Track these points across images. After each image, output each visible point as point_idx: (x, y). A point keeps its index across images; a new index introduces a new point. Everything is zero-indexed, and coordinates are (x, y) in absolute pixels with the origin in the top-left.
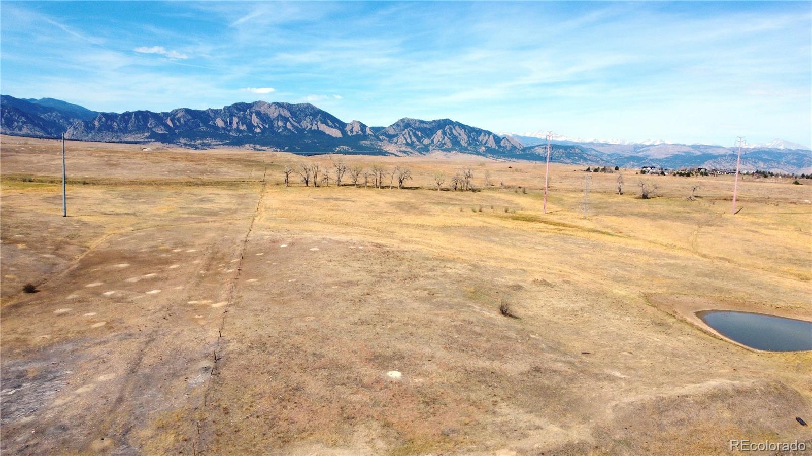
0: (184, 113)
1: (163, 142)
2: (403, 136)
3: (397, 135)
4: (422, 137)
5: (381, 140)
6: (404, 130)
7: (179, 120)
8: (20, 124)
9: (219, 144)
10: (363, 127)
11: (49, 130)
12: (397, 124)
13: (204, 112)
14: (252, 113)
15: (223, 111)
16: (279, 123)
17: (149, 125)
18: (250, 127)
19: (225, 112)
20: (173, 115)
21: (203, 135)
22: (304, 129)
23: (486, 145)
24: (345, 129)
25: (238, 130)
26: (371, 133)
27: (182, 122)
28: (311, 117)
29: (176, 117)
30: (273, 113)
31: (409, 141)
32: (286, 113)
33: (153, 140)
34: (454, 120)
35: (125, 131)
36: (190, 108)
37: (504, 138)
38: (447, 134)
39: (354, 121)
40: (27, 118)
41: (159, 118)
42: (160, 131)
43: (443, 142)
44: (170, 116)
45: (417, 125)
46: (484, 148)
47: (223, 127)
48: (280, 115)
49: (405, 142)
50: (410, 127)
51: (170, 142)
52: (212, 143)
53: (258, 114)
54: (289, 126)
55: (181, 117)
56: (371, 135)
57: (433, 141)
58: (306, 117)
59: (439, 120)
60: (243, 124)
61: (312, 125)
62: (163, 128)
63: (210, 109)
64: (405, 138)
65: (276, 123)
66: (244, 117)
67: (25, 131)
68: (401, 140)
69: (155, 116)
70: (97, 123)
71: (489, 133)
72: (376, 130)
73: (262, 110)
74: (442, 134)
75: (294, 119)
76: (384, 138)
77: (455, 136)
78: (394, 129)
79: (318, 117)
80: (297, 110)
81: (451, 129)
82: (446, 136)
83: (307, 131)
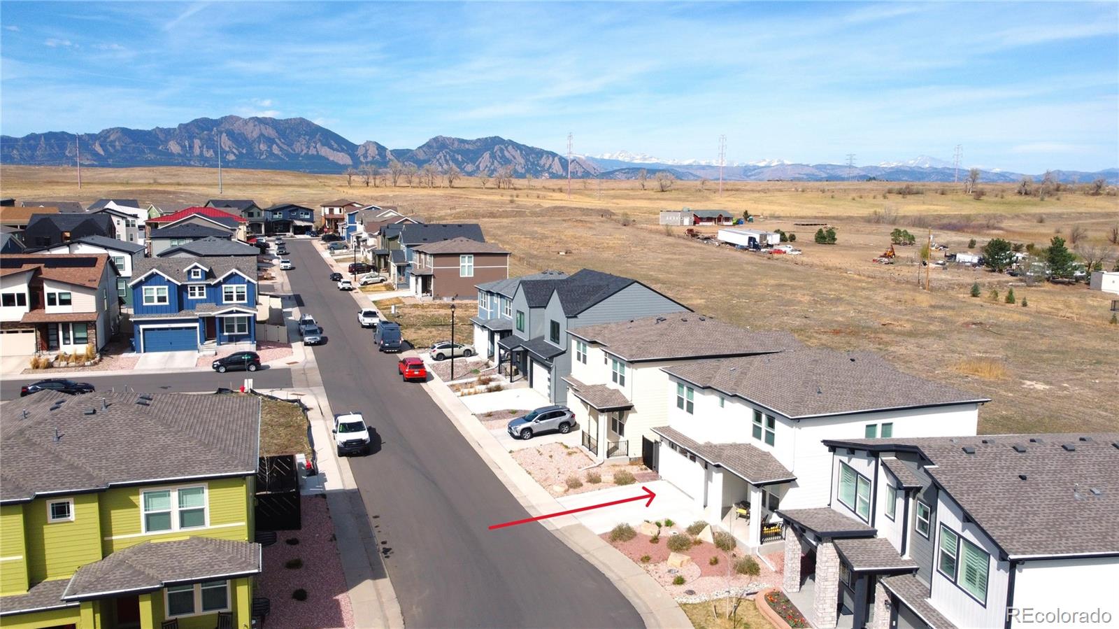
0: (119, 134)
2: (438, 160)
3: (429, 160)
6: (438, 153)
7: (112, 144)
10: (381, 149)
12: (428, 145)
13: (149, 132)
14: (221, 133)
15: (178, 131)
16: (261, 146)
17: (67, 153)
19: (181, 132)
20: (102, 138)
22: (298, 155)
23: (550, 170)
24: (356, 153)
25: (202, 157)
26: (393, 158)
27: (118, 147)
28: (307, 138)
30: (252, 133)
31: (445, 167)
34: (506, 138)
35: (31, 161)
36: (129, 127)
37: (572, 161)
38: (498, 157)
39: (369, 143)
41: (82, 142)
42: (86, 160)
43: (492, 168)
44: (99, 139)
45: (456, 146)
46: (547, 174)
47: (179, 154)
48: (262, 135)
49: (440, 168)
50: (446, 148)
53: (231, 134)
54: (276, 150)
55: (115, 141)
56: (393, 160)
57: (478, 167)
58: (299, 136)
59: (486, 138)
60: (208, 148)
61: (308, 148)
62: (90, 157)
63: (158, 128)
64: (440, 164)
65: (257, 146)
66: (210, 139)
68: (435, 166)
69: (76, 139)
71: (554, 155)
72: (399, 153)
73: (236, 127)
74: (490, 157)
75: (283, 141)
76: (412, 163)
77: (508, 159)
78: (424, 151)
79: (317, 136)
80: (286, 128)
81: (502, 150)
82: (496, 159)
83: (302, 157)
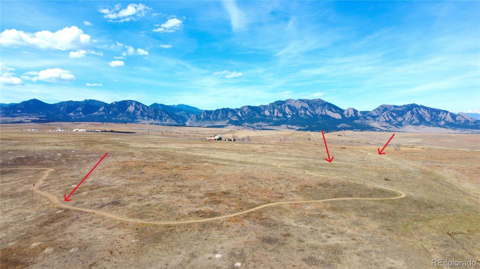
0: (247, 108)
1: (236, 125)
2: (383, 116)
3: (378, 116)
4: (396, 116)
5: (367, 119)
6: (383, 112)
7: (244, 112)
8: (166, 118)
9: (267, 126)
10: (355, 111)
11: (179, 121)
12: (378, 109)
13: (258, 107)
14: (286, 106)
16: (302, 111)
17: (228, 116)
18: (285, 114)
19: (270, 106)
20: (241, 110)
21: (258, 120)
22: (317, 115)
23: (445, 120)
24: (344, 113)
25: (277, 117)
26: (361, 115)
27: (246, 113)
28: (322, 107)
29: (243, 110)
30: (298, 106)
31: (387, 119)
32: (306, 105)
33: (230, 124)
34: (419, 104)
35: (216, 119)
36: (251, 105)
37: (458, 115)
38: (415, 114)
39: (349, 108)
40: (169, 115)
41: (234, 112)
42: (235, 119)
43: (412, 119)
44: (240, 110)
45: (392, 108)
46: (443, 122)
47: (269, 115)
48: (302, 107)
49: (384, 120)
50: (388, 110)
51: (240, 125)
52: (263, 125)
53: (289, 107)
54: (308, 113)
55: (245, 111)
56: (361, 116)
57: (404, 119)
58: (318, 107)
59: (408, 105)
60: (280, 113)
61: (322, 111)
62: (236, 117)
63: (261, 105)
64: (385, 118)
65: (300, 111)
66: (281, 109)
67: (168, 122)
68: (382, 119)
69: (232, 110)
70: (202, 116)
71: (447, 112)
72: (363, 113)
73: (292, 104)
74: (411, 114)
75: (311, 109)
76: (370, 118)
77: (421, 115)
78: (376, 111)
79: (326, 106)
80: (312, 103)
81: (417, 110)
82: (414, 115)
83: (319, 115)
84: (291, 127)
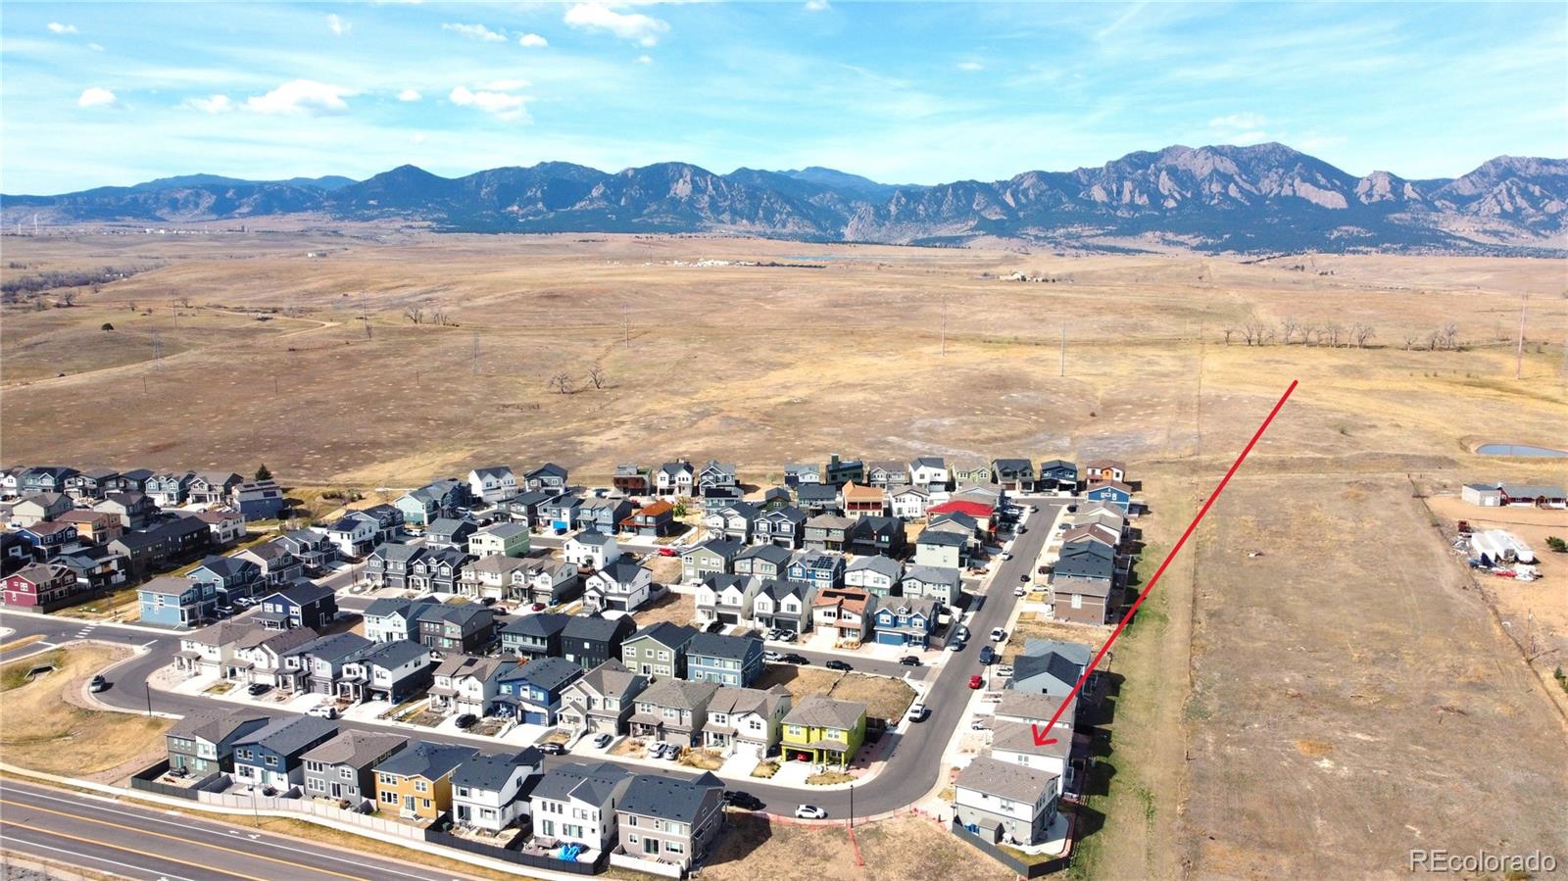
0: (1034, 179)
1: (1000, 236)
2: (1495, 196)
3: (1480, 196)
4: (1543, 196)
5: (1436, 210)
6: (1497, 184)
7: (1025, 193)
8: (784, 216)
9: (1097, 235)
10: (1396, 183)
11: (823, 223)
12: (1481, 172)
13: (1070, 174)
14: (1160, 171)
15: (1105, 171)
16: (1214, 186)
17: (974, 206)
18: (1156, 197)
19: (1109, 172)
20: (1014, 185)
21: (1069, 219)
22: (1265, 197)
24: (1355, 191)
25: (1132, 206)
26: (1414, 195)
27: (1032, 197)
28: (1281, 171)
29: (1021, 188)
30: (1202, 168)
31: (1508, 207)
33: (982, 232)
35: (936, 218)
36: (1046, 170)
39: (1376, 174)
40: (793, 206)
41: (991, 192)
42: (994, 215)
44: (1010, 187)
45: (1532, 170)
47: (1103, 202)
48: (1216, 171)
49: (1498, 210)
50: (1515, 175)
51: (1012, 235)
52: (1085, 234)
53: (1173, 172)
54: (1233, 190)
55: (1029, 188)
56: (1415, 200)
58: (1269, 170)
60: (1141, 194)
61: (1281, 186)
62: (998, 210)
63: (1081, 168)
64: (1499, 202)
65: (1207, 187)
66: (1145, 180)
67: (790, 228)
68: (1489, 206)
69: (986, 189)
70: (893, 208)
72: (1428, 187)
73: (1181, 163)
75: (1244, 177)
76: (1448, 203)
78: (1471, 181)
79: (1296, 169)
80: (1251, 159)
83: (1270, 199)
84: (1175, 239)
